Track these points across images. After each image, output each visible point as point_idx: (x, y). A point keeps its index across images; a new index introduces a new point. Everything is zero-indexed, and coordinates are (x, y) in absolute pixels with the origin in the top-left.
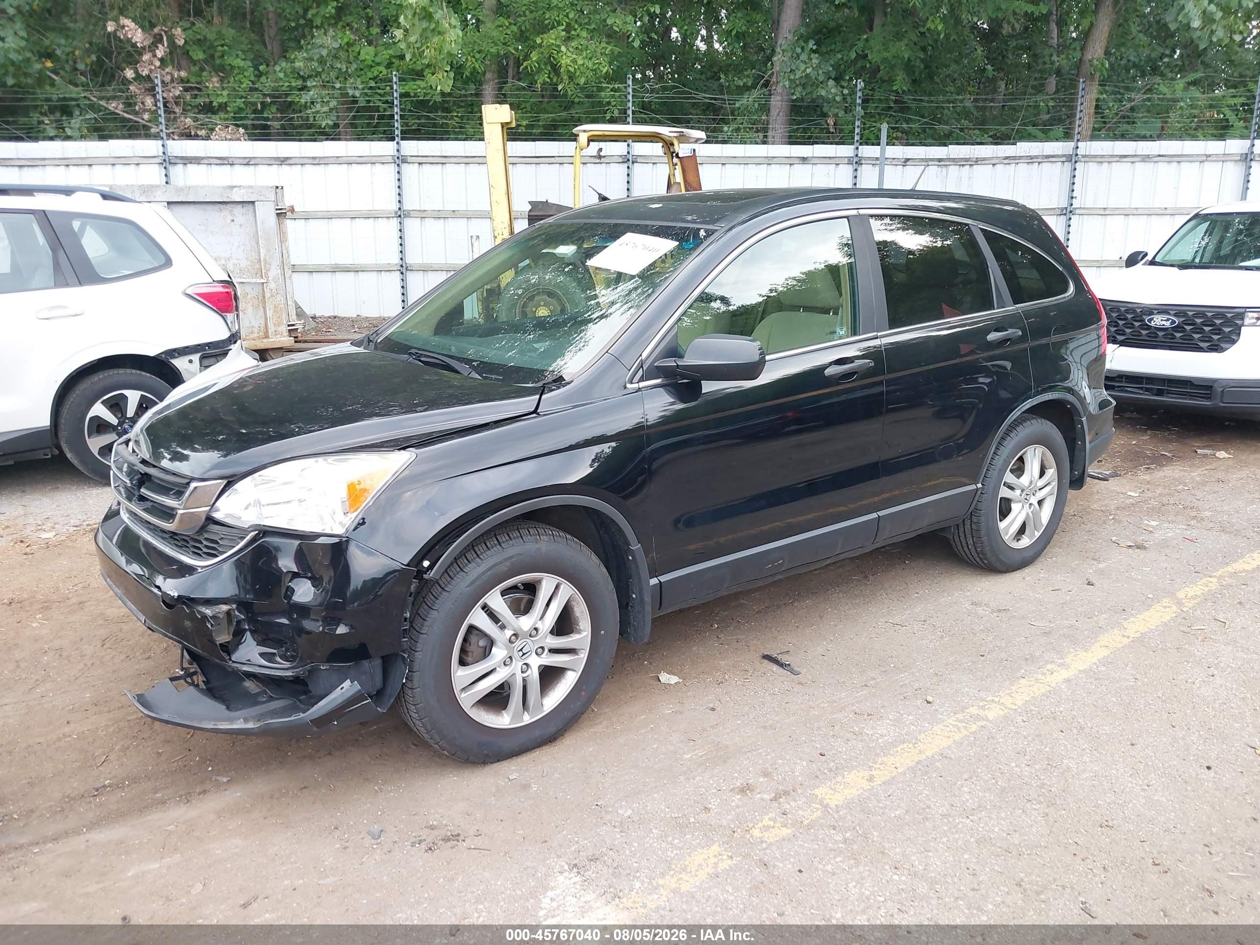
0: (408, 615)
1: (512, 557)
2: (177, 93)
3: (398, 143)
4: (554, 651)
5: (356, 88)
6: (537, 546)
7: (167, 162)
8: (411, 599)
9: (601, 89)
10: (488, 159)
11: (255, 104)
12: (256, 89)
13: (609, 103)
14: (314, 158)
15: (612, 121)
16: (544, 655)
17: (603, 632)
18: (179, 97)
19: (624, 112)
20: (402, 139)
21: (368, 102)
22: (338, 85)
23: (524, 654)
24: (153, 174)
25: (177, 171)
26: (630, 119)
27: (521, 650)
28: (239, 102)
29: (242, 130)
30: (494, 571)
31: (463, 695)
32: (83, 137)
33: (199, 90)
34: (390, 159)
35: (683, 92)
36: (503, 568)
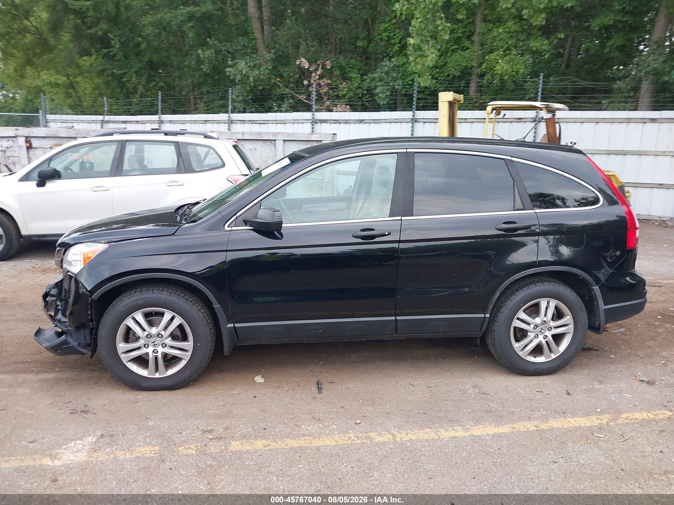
0: (89, 313)
1: (145, 298)
2: (326, 90)
3: (414, 112)
4: (172, 347)
5: (399, 85)
6: (159, 296)
7: (314, 122)
8: (90, 306)
9: (525, 82)
10: (439, 120)
11: (359, 94)
12: (361, 88)
13: (529, 90)
14: (375, 120)
15: (530, 100)
16: (166, 348)
17: (199, 344)
18: (326, 92)
19: (536, 94)
20: (417, 110)
21: (407, 91)
22: (391, 84)
23: (155, 345)
24: (307, 127)
25: (318, 126)
26: (539, 98)
27: (153, 342)
28: (351, 94)
29: (348, 107)
30: (135, 302)
31: (123, 355)
32: (286, 111)
33: (337, 89)
34: (409, 120)
35: (575, 81)
36: (141, 302)
